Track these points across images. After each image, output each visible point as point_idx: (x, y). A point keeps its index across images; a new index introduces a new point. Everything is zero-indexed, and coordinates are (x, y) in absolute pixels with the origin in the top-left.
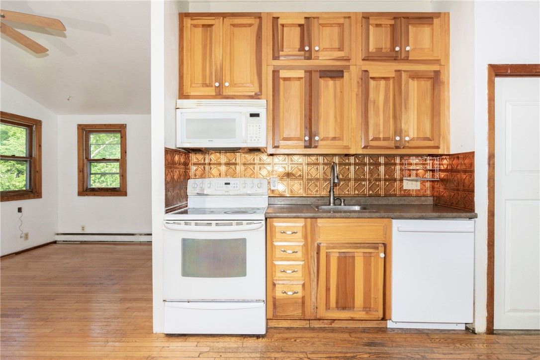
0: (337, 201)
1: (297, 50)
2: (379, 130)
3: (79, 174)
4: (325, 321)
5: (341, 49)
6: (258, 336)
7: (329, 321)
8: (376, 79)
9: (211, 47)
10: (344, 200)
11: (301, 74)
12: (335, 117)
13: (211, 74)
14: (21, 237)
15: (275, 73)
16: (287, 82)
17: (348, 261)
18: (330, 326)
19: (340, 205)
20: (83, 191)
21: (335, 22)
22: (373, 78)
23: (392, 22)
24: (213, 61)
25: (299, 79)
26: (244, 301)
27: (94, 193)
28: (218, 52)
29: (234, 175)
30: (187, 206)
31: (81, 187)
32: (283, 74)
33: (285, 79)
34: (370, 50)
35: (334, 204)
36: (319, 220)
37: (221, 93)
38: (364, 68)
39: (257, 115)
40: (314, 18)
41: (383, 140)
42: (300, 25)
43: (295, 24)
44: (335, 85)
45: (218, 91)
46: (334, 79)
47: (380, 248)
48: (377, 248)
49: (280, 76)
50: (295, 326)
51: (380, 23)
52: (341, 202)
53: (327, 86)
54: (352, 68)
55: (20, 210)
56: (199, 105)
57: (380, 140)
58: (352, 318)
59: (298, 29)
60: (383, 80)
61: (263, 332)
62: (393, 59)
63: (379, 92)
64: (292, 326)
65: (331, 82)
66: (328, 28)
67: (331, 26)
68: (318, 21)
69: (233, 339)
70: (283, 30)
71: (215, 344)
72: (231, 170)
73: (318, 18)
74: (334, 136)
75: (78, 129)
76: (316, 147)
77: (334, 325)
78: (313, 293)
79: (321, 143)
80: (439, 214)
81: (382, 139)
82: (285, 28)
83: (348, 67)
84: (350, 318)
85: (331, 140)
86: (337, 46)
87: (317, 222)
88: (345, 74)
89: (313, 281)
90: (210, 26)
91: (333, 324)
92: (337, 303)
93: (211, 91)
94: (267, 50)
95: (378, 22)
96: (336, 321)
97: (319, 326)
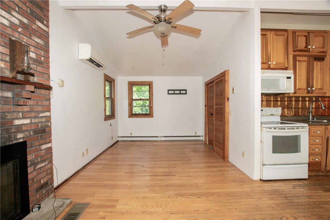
1: (304, 47)
3: (129, 107)
5: (323, 48)
11: (306, 59)
12: (321, 79)
14: (111, 138)
15: (294, 57)
16: (300, 63)
18: (326, 174)
20: (131, 115)
21: (321, 35)
25: (305, 61)
26: (300, 164)
27: (137, 116)
31: (130, 113)
32: (298, 58)
33: (299, 61)
39: (290, 78)
42: (305, 36)
43: (303, 35)
44: (321, 64)
45: (269, 66)
46: (320, 61)
49: (297, 60)
52: (314, 118)
53: (317, 65)
54: (327, 56)
55: (111, 125)
56: (263, 73)
59: (304, 38)
61: (307, 177)
65: (319, 63)
67: (319, 37)
70: (298, 38)
73: (313, 33)
74: (320, 88)
75: (128, 84)
76: (312, 93)
78: (324, 159)
79: (315, 91)
82: (299, 37)
83: (325, 56)
86: (322, 46)
88: (325, 59)
89: (325, 154)
90: (265, 35)
91: (328, 173)
94: (290, 47)
97: (322, 174)
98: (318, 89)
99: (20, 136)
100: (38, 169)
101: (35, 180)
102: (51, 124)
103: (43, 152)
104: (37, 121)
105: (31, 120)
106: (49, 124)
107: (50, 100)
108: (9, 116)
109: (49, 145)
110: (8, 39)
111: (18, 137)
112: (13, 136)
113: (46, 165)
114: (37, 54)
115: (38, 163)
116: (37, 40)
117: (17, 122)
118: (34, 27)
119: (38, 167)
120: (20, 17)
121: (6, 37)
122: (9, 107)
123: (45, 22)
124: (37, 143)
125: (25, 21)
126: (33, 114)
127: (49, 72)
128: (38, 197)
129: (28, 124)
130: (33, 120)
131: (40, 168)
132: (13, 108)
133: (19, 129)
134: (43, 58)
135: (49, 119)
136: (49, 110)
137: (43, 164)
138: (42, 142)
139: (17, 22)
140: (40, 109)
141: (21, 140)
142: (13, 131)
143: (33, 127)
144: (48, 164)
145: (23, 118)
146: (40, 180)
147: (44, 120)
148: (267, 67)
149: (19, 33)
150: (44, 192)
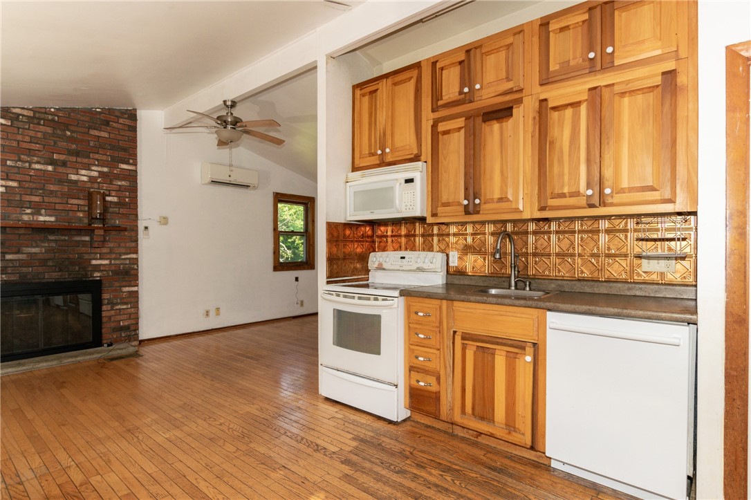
0: (520, 284)
1: (456, 94)
2: (563, 182)
4: (470, 431)
5: (508, 79)
6: (390, 422)
7: (475, 433)
8: (560, 108)
9: (376, 115)
10: (530, 283)
11: (460, 122)
13: (376, 142)
14: (297, 303)
15: (434, 126)
16: (446, 136)
17: (486, 359)
18: (475, 439)
19: (524, 289)
21: (502, 45)
22: (555, 109)
23: (586, 17)
24: (378, 126)
25: (459, 129)
28: (382, 117)
29: (413, 249)
30: (368, 280)
32: (442, 127)
33: (444, 133)
34: (551, 69)
35: (516, 288)
36: (456, 303)
37: (384, 160)
38: (542, 97)
39: (412, 180)
40: (476, 48)
41: (570, 197)
42: (460, 63)
43: (456, 63)
44: (501, 128)
45: (381, 159)
46: (501, 120)
47: (527, 349)
48: (524, 348)
49: (439, 131)
50: (437, 427)
51: (566, 24)
52: (526, 285)
53: (492, 132)
54: (526, 100)
55: (297, 279)
56: (363, 176)
57: (566, 197)
58: (492, 434)
59: (458, 68)
60: (569, 107)
62: (587, 71)
63: (563, 127)
64: (434, 426)
65: (496, 126)
66: (493, 55)
67: (498, 52)
68: (481, 51)
69: (369, 417)
70: (442, 75)
71: (352, 415)
72: (410, 243)
73: (480, 46)
74: (499, 197)
76: (478, 213)
77: (480, 439)
78: (449, 391)
79: (483, 207)
80: (620, 310)
81: (567, 195)
82: (444, 72)
83: (519, 101)
84: (489, 434)
85: (497, 202)
86: (504, 75)
87: (453, 305)
88: (515, 111)
89: (449, 376)
90: (375, 91)
91: (479, 437)
92: (473, 409)
93: (375, 160)
94: (427, 103)
95: (563, 24)
96: (483, 435)
97: (462, 435)
98: (495, 200)
99: (97, 274)
100: (117, 309)
101: (112, 319)
102: (138, 266)
103: (125, 294)
104: (118, 262)
105: (111, 261)
106: (135, 267)
107: (137, 241)
108: (86, 257)
109: (135, 289)
110: (86, 192)
111: (95, 275)
112: (89, 273)
113: (127, 308)
114: (119, 197)
115: (117, 304)
116: (119, 183)
117: (94, 262)
118: (115, 172)
119: (118, 307)
120: (99, 169)
121: (85, 191)
122: (87, 249)
123: (131, 161)
124: (117, 284)
125: (105, 170)
126: (113, 256)
127: (137, 212)
128: (115, 336)
129: (107, 265)
130: (113, 262)
131: (120, 309)
132: (89, 250)
133: (97, 268)
134: (127, 200)
135: (136, 261)
136: (136, 252)
137: (124, 307)
138: (124, 283)
139: (95, 174)
140: (123, 250)
141: (98, 278)
142: (90, 269)
143: (113, 268)
144: (131, 308)
145: (101, 259)
146: (120, 321)
147: (128, 262)
148: (378, 162)
149: (99, 183)
150: (123, 335)
